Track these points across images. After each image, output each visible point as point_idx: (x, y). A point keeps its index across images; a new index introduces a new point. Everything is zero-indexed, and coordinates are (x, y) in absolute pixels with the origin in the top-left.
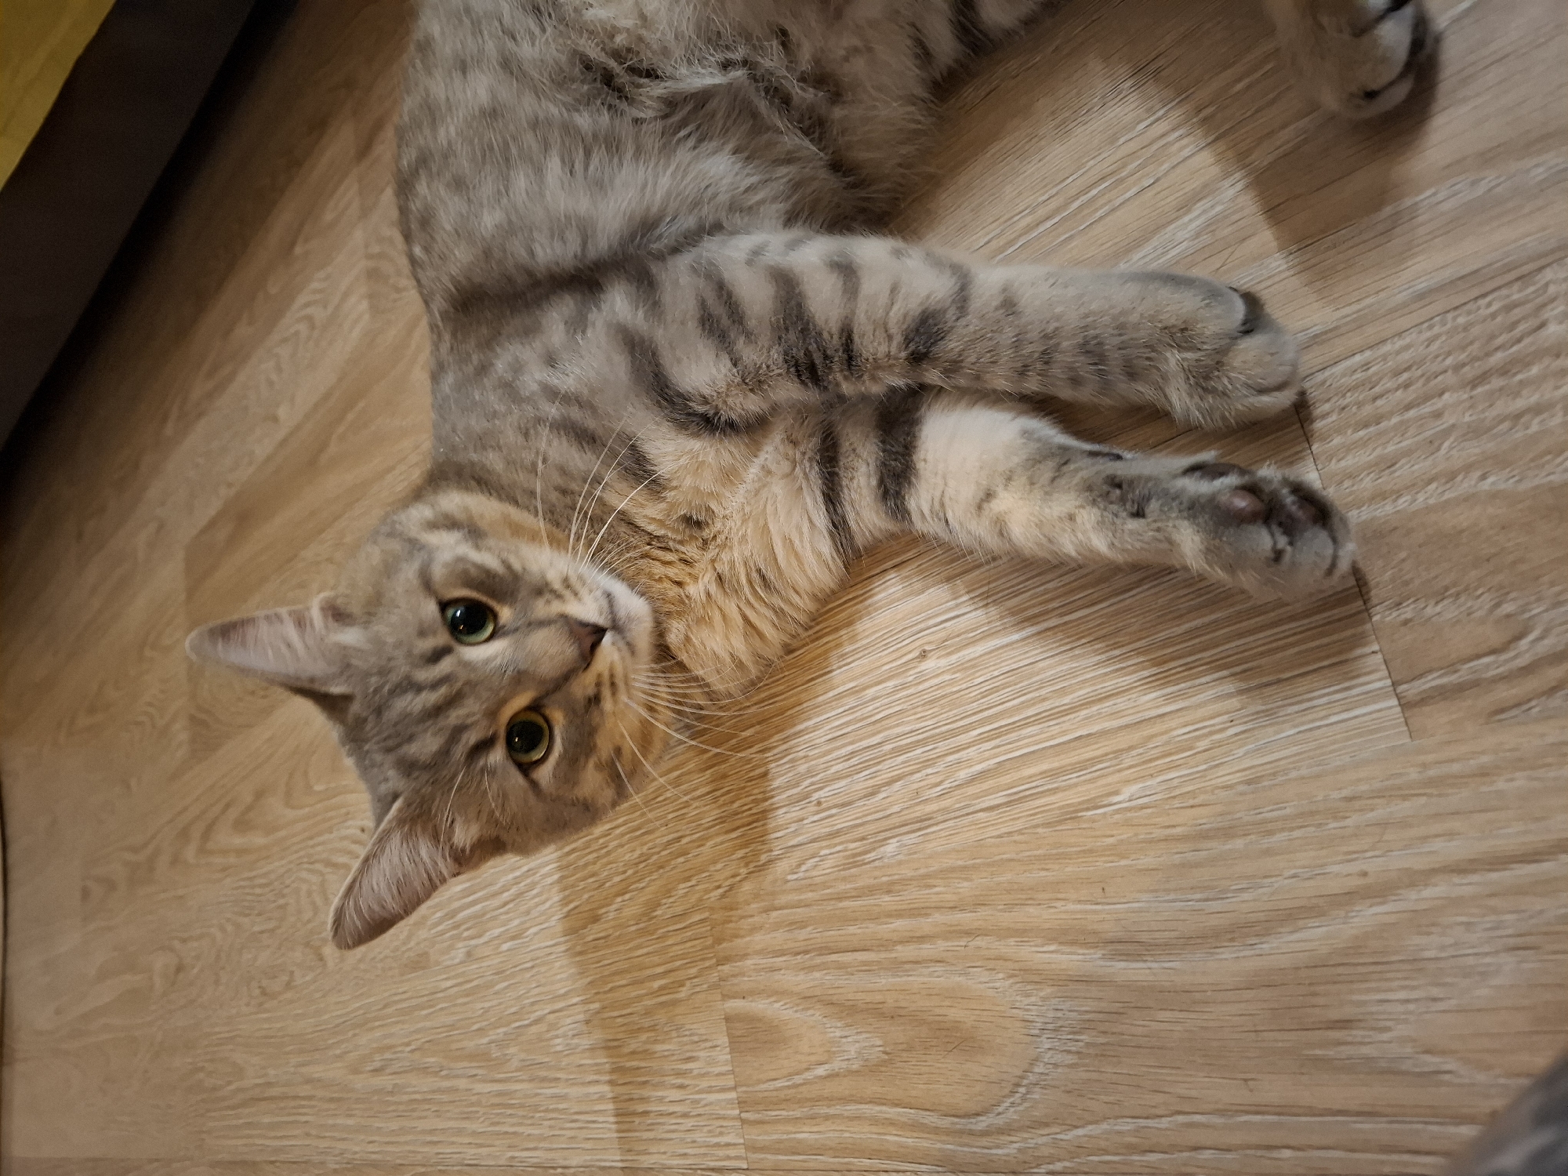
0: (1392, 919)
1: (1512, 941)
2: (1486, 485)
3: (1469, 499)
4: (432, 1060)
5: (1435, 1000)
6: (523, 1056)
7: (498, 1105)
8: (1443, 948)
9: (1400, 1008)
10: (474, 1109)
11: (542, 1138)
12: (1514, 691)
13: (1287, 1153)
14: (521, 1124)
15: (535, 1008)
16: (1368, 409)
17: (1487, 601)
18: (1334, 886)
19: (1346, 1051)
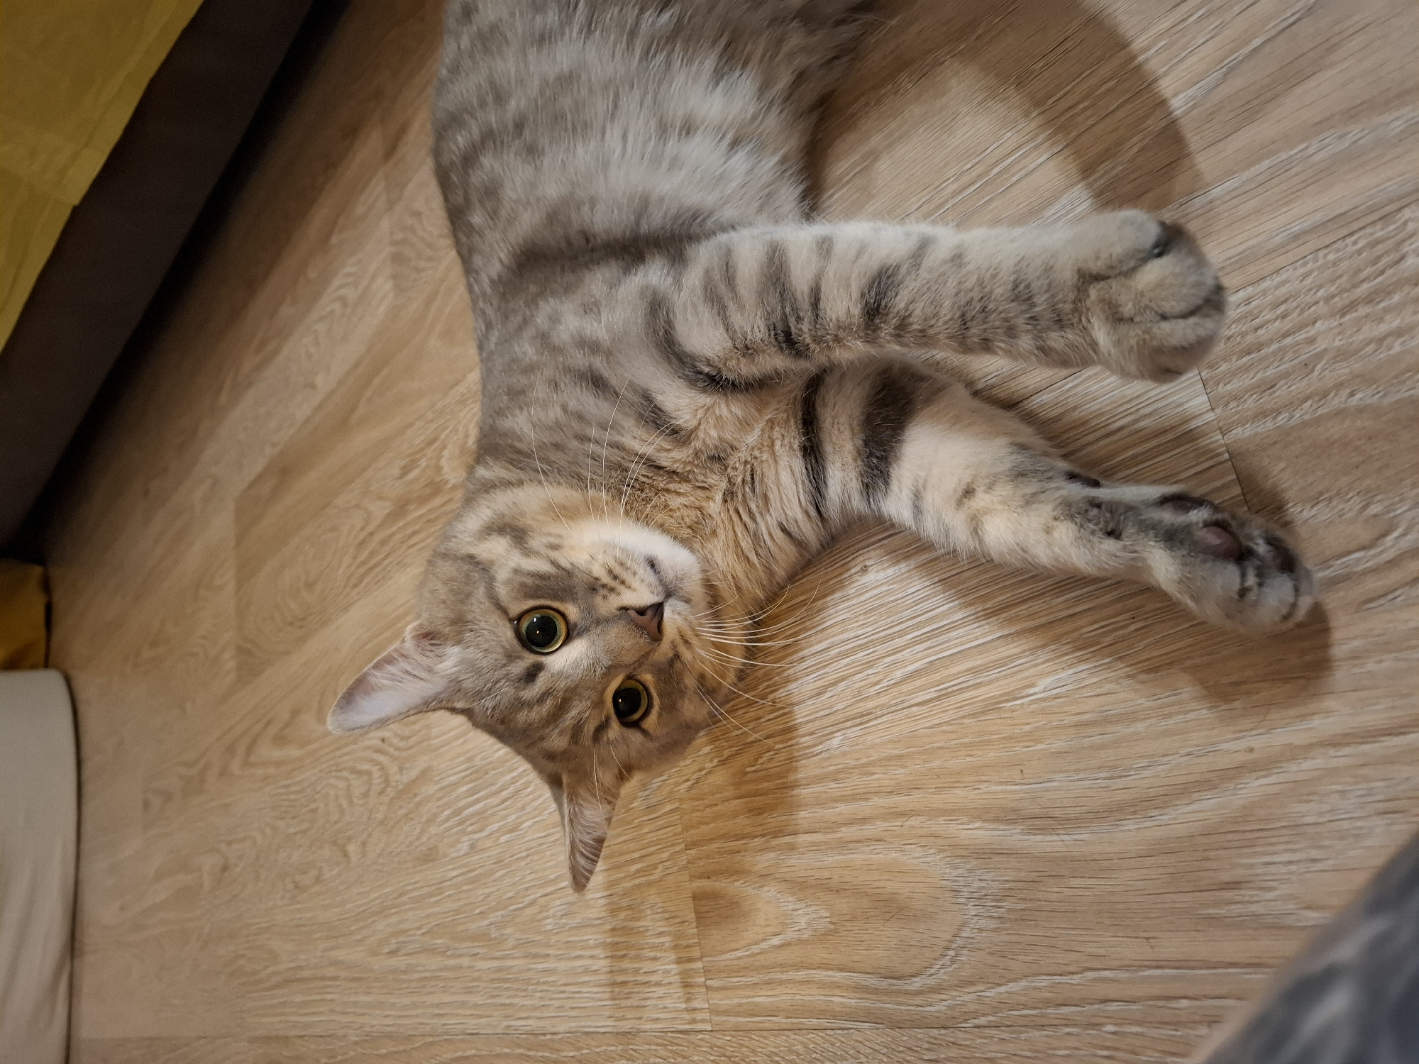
0: (1276, 789)
1: (1382, 806)
2: (1354, 401)
3: (1340, 413)
4: (440, 941)
5: (1314, 861)
6: (518, 936)
7: (498, 979)
8: (1321, 814)
9: (1284, 869)
10: (476, 984)
11: (535, 1008)
12: (1381, 583)
13: (1184, 1003)
14: (515, 996)
15: (529, 892)
16: (1250, 338)
17: (1356, 503)
18: (1225, 762)
19: (1236, 909)
